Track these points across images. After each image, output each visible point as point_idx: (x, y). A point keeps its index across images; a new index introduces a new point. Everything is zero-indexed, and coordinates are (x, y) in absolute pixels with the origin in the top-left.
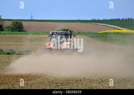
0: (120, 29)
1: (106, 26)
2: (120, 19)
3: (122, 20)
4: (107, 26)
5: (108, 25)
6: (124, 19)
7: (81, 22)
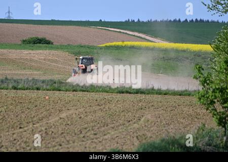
0: (148, 41)
1: (123, 33)
2: (179, 20)
3: (184, 22)
4: (126, 33)
5: (128, 32)
6: (182, 20)
7: (79, 26)
